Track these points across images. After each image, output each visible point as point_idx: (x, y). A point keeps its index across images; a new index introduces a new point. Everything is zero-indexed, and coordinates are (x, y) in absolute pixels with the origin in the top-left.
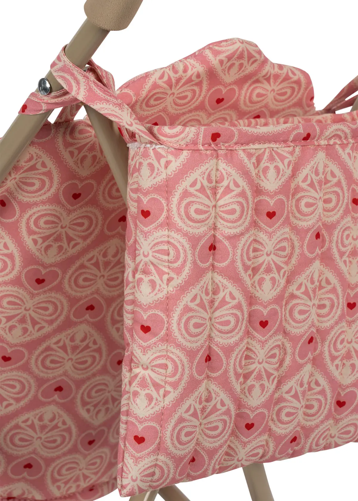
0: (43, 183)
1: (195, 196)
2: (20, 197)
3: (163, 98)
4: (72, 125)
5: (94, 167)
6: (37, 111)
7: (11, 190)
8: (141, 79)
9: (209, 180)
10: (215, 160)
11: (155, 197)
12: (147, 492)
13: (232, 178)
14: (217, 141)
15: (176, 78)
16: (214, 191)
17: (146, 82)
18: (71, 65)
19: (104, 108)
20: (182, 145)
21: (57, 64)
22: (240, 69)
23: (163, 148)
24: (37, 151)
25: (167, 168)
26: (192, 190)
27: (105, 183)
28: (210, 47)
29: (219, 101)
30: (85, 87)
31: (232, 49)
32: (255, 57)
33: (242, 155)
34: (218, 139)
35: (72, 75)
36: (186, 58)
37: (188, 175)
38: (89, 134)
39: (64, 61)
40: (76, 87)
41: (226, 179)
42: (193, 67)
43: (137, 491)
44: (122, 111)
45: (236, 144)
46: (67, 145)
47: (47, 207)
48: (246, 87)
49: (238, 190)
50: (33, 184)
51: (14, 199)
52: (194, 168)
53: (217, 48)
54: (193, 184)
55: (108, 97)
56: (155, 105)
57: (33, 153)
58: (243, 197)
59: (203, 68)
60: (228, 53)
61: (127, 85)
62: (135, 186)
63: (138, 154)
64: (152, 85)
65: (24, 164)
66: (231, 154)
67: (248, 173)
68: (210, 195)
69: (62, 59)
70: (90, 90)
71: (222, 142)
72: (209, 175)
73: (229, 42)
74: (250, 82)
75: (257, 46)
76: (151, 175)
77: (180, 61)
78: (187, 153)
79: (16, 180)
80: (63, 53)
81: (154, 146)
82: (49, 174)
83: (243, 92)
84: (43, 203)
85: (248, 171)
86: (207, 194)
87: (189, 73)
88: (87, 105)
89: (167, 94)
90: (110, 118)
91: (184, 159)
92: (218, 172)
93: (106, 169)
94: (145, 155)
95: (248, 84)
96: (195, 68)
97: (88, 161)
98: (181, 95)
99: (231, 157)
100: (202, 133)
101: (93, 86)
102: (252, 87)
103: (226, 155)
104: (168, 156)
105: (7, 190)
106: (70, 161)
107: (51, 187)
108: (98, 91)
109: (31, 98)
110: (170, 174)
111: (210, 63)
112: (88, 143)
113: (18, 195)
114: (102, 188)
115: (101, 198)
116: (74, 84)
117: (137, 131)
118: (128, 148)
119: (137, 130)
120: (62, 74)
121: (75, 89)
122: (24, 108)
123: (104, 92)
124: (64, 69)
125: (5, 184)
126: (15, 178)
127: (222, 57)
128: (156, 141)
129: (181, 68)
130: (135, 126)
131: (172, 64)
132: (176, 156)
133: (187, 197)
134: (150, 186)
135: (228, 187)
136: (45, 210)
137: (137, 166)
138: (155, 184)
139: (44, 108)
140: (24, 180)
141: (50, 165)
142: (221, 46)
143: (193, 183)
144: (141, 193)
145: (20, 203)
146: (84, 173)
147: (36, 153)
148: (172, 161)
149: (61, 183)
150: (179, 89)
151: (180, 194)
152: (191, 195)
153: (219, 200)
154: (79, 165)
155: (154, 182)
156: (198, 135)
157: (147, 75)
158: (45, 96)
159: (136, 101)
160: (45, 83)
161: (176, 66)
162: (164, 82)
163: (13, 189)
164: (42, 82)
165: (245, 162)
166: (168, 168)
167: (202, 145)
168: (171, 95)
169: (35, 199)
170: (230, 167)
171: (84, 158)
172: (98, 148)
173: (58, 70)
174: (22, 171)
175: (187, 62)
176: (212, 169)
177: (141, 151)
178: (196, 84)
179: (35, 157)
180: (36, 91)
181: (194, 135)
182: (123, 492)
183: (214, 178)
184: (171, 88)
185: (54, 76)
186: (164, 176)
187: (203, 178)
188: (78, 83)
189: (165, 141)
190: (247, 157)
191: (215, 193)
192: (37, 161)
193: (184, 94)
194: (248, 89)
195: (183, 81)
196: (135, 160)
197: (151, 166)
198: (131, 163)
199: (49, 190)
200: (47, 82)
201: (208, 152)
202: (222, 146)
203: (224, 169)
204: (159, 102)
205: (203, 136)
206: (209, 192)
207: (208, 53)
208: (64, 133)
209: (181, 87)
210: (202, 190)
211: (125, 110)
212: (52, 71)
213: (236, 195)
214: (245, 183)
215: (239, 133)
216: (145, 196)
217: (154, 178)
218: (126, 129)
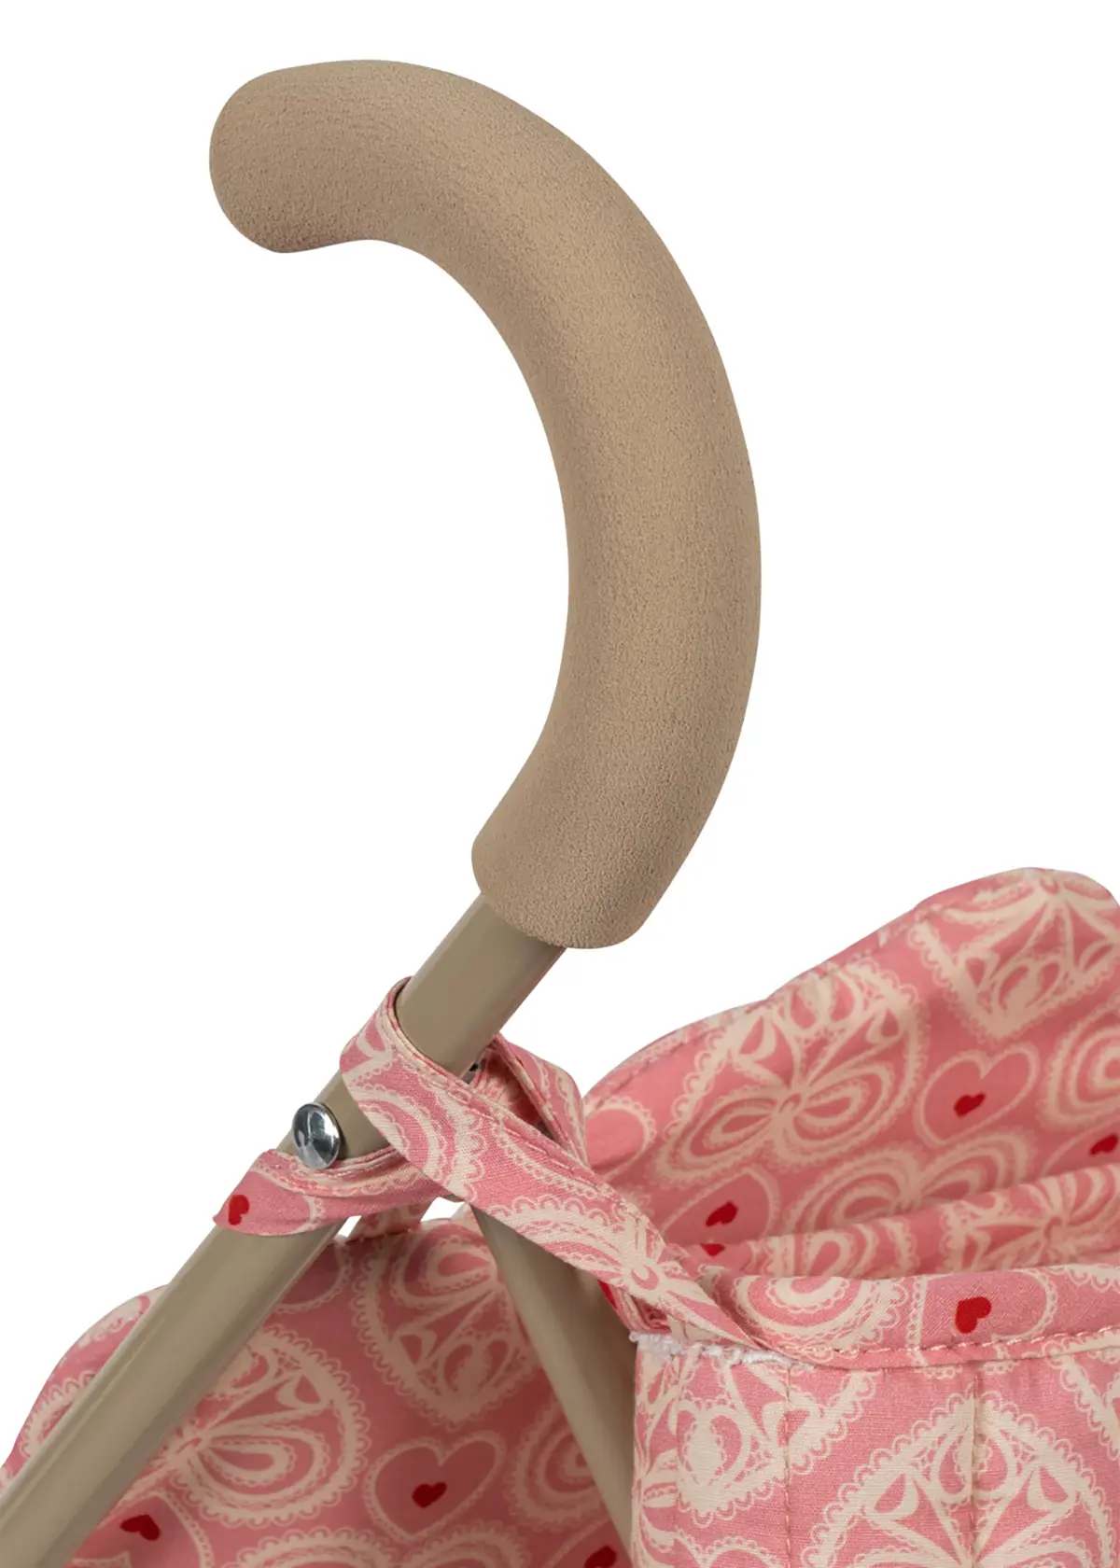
0: (303, 1457)
1: (897, 1543)
2: (215, 1507)
3: (758, 1118)
4: (413, 1247)
5: (496, 1385)
6: (288, 1223)
7: (180, 1481)
8: (676, 1056)
9: (950, 1480)
10: (971, 1403)
11: (744, 1547)
13: (1037, 1464)
14: (977, 1330)
15: (807, 1041)
16: (969, 1516)
17: (693, 1069)
18: (421, 1063)
19: (546, 1223)
20: (847, 1353)
21: (368, 1058)
22: (1045, 986)
23: (771, 1364)
24: (283, 1344)
25: (787, 1439)
26: (885, 1522)
27: (535, 1436)
28: (929, 910)
29: (967, 1105)
30: (476, 1145)
31: (1014, 916)
32: (1100, 937)
33: (1073, 1375)
34: (981, 1321)
35: (427, 1100)
36: (842, 958)
37: (871, 1466)
38: (480, 1271)
39: (394, 1048)
40: (441, 1145)
41: (1012, 1469)
42: (870, 994)
44: (615, 1231)
45: (1049, 1333)
46: (394, 1315)
47: (319, 1540)
48: (1066, 1043)
49: (1061, 1511)
50: (263, 1462)
51: (194, 1512)
52: (891, 1437)
53: (957, 915)
54: (891, 1498)
55: (565, 1179)
56: (729, 1146)
57: (264, 1350)
58: (1076, 1535)
59: (907, 997)
60: (999, 936)
61: (623, 1079)
62: (665, 1501)
63: (674, 1378)
64: (718, 1079)
65: (231, 1392)
66: (1031, 1374)
67: (1097, 1444)
68: (953, 1536)
69: (384, 1037)
70: (493, 1155)
71: (998, 1333)
72: (949, 1461)
73: (1004, 891)
74: (1081, 1026)
75: (1108, 895)
76: (727, 1465)
77: (820, 971)
78: (866, 1379)
79: (201, 1447)
80: (387, 1021)
81: (738, 1353)
82: (326, 1424)
83: (1057, 1064)
84: (302, 1525)
85: (1096, 1435)
86: (942, 1531)
87: (856, 1018)
88: (485, 1214)
89: (772, 1102)
90: (570, 1259)
91: (854, 1403)
92: (984, 1446)
93: (538, 1391)
94: (704, 1386)
95: (1075, 1034)
96: (879, 997)
97: (476, 1364)
98: (824, 1101)
99: (1034, 1384)
100: (921, 1303)
101: (506, 1138)
102: (1089, 1044)
103: (1012, 1378)
104: (792, 1393)
105: (165, 1484)
106: (404, 1372)
107: (333, 1468)
108: (523, 1156)
109: (262, 1172)
110: (801, 1463)
111: (934, 976)
112: (473, 1304)
113: (207, 1501)
114: (524, 1455)
115: (519, 1491)
116: (432, 1135)
117: (675, 1306)
118: (635, 1345)
119: (672, 1299)
120: (386, 1096)
121: (435, 1151)
122: (237, 1207)
123: (548, 1158)
124: (393, 1079)
125: (158, 1462)
126: (196, 1441)
127: (981, 948)
128: (745, 1339)
129: (822, 997)
130: (665, 1284)
131: (787, 987)
132: (824, 1394)
133: (866, 1550)
134: (725, 1508)
135: (1021, 1500)
136: (310, 1550)
137: (673, 1425)
138: (743, 1499)
139: (314, 1215)
140: (231, 1447)
141: (331, 1388)
142: (975, 909)
143: (888, 1493)
144: (689, 1532)
145: (213, 1528)
146: (456, 1408)
147: (276, 1351)
148: (806, 1414)
149: (371, 1455)
150: (816, 1079)
151: (841, 1539)
152: (883, 1540)
153: (986, 1551)
154: (441, 1382)
155: (740, 1491)
156: (905, 1310)
157: (696, 1038)
158: (321, 1171)
159: (659, 1142)
160: (317, 1123)
161: (806, 996)
162: (764, 1063)
163: (187, 1478)
164: (306, 1120)
165: (1084, 1400)
166: (791, 1440)
167: (923, 1349)
168: (786, 1102)
169: (271, 1514)
170: (1027, 1426)
171: (462, 1353)
172: (510, 1317)
173: (372, 1082)
174: (222, 1415)
175: (849, 975)
176: (960, 1439)
177: (686, 1370)
178: (882, 1057)
179: (273, 1366)
180: (285, 1146)
181: (890, 1311)
183: (966, 1472)
184: (787, 1082)
185: (355, 1103)
186: (776, 1470)
187: (927, 1474)
188: (448, 1130)
189: (778, 1338)
190: (1092, 1381)
191: (973, 1526)
192: (282, 1379)
193: (834, 1096)
194: (1073, 1052)
195: (831, 1051)
196: (662, 1399)
197: (726, 1429)
198: (648, 1408)
199: (324, 1481)
200: (326, 1119)
201: (946, 1374)
202: (997, 1347)
203: (1005, 1434)
204: (741, 1133)
205: (925, 1314)
206: (947, 1523)
207: (924, 935)
208: (386, 1277)
209: (827, 1069)
210: (924, 1519)
211: (629, 1224)
212: (348, 1078)
213: (1053, 1531)
214: (1087, 1480)
215: (1060, 1290)
216: (705, 1546)
217: (740, 1477)
218: (633, 1298)
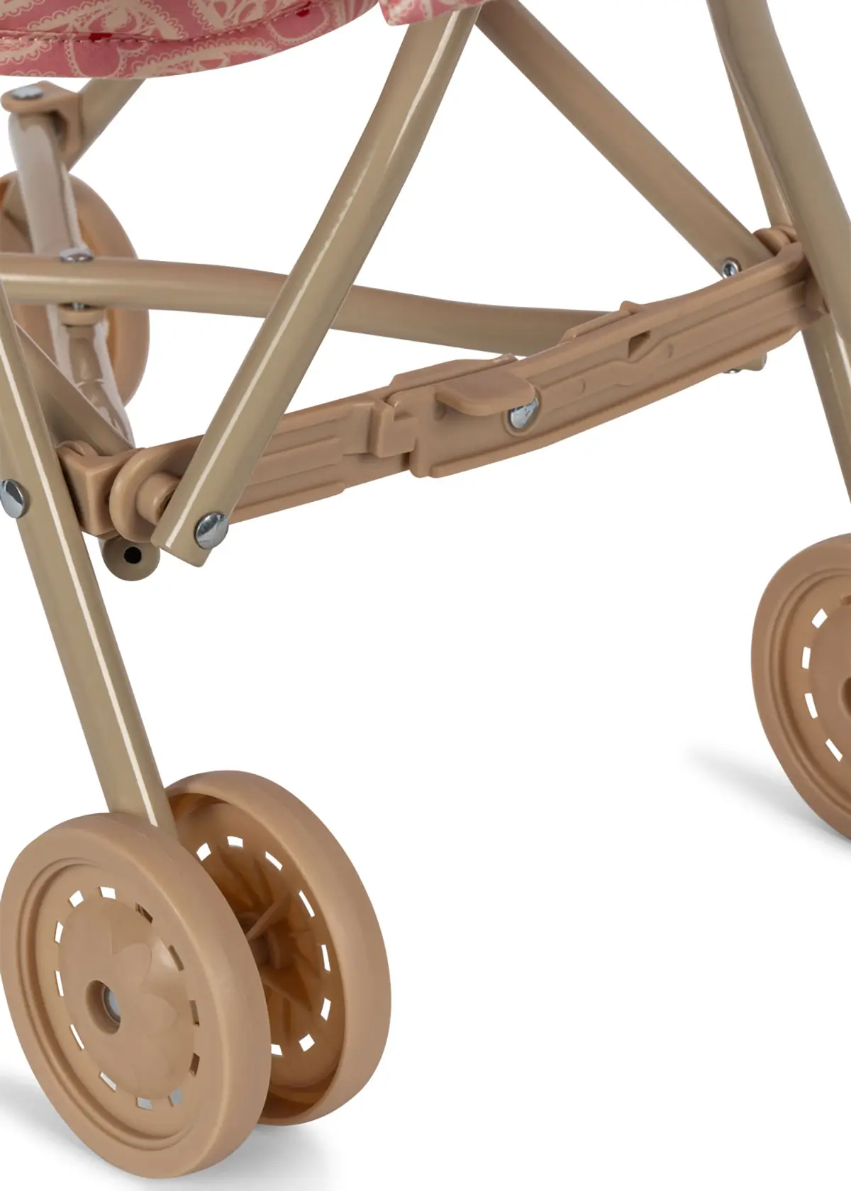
12: (452, 11)
43: (429, 9)
182: (392, 13)
